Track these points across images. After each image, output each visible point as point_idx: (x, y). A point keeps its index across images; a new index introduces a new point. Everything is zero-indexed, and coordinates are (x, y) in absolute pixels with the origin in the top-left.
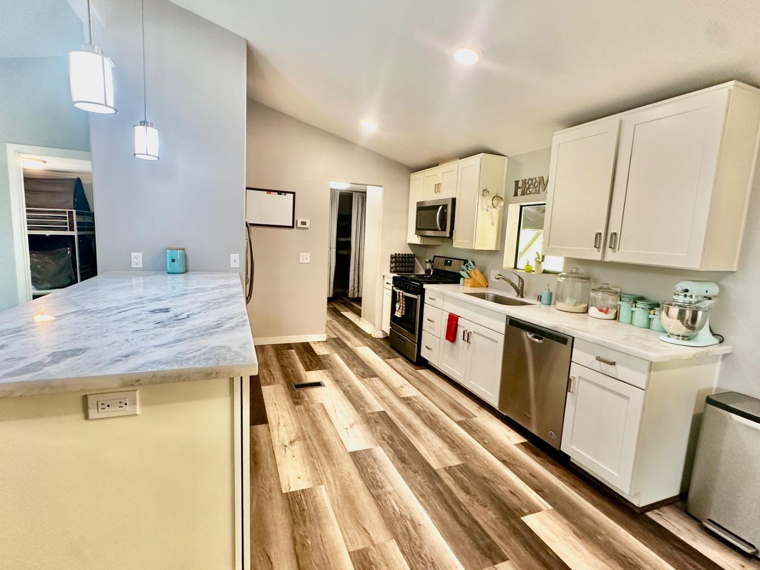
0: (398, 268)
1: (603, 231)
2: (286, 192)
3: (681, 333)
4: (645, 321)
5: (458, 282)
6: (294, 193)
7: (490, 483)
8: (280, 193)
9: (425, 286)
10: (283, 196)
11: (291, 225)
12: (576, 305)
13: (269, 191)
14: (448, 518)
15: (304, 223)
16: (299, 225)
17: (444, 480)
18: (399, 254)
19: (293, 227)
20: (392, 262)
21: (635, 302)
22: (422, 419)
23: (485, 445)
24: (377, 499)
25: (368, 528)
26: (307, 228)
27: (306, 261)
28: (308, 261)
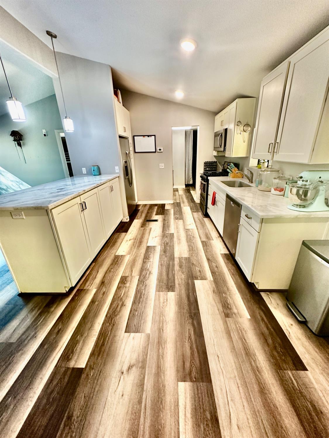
0: (207, 169)
1: (273, 142)
2: (151, 136)
3: (298, 203)
5: (228, 176)
6: (155, 136)
7: (194, 266)
8: (148, 136)
9: (209, 178)
10: (150, 138)
11: (155, 151)
12: (267, 187)
13: (144, 136)
14: (164, 274)
15: (160, 150)
16: (158, 151)
17: (175, 261)
18: (208, 162)
19: (155, 152)
20: (204, 166)
22: (187, 238)
23: (206, 252)
24: (144, 262)
25: (133, 271)
26: (162, 152)
27: (162, 168)
28: (163, 167)
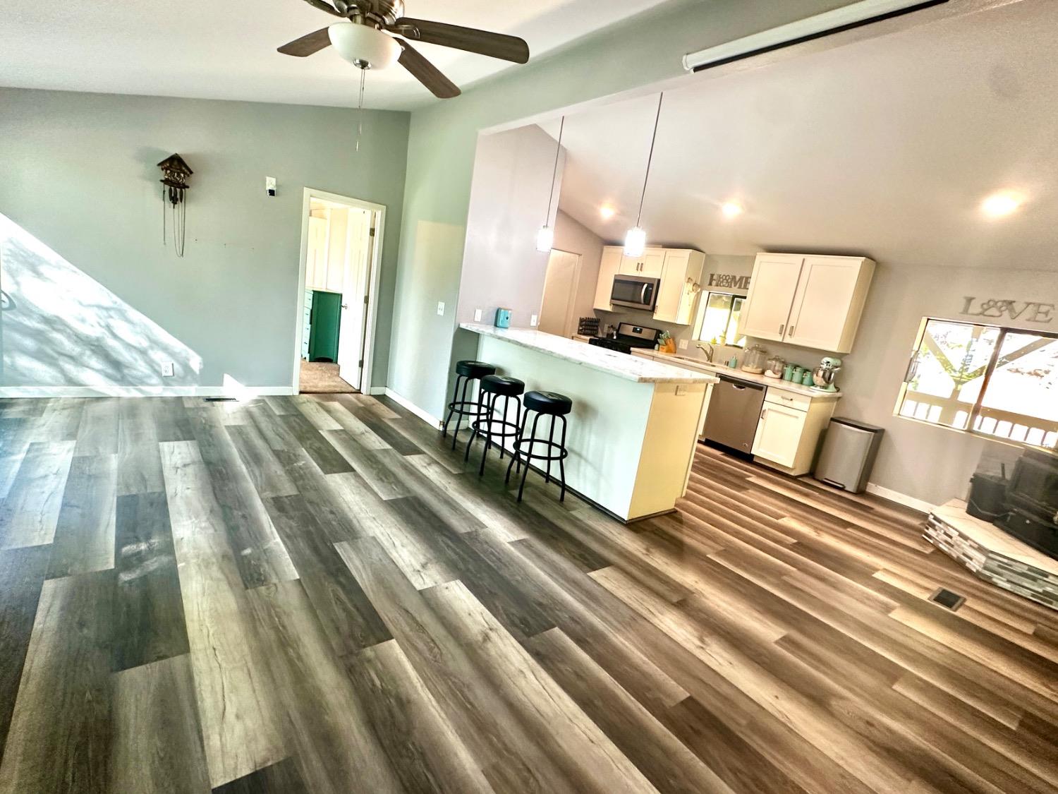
3: (822, 385)
4: (800, 379)
5: (653, 348)
12: (757, 368)
20: (581, 325)
21: (795, 368)
